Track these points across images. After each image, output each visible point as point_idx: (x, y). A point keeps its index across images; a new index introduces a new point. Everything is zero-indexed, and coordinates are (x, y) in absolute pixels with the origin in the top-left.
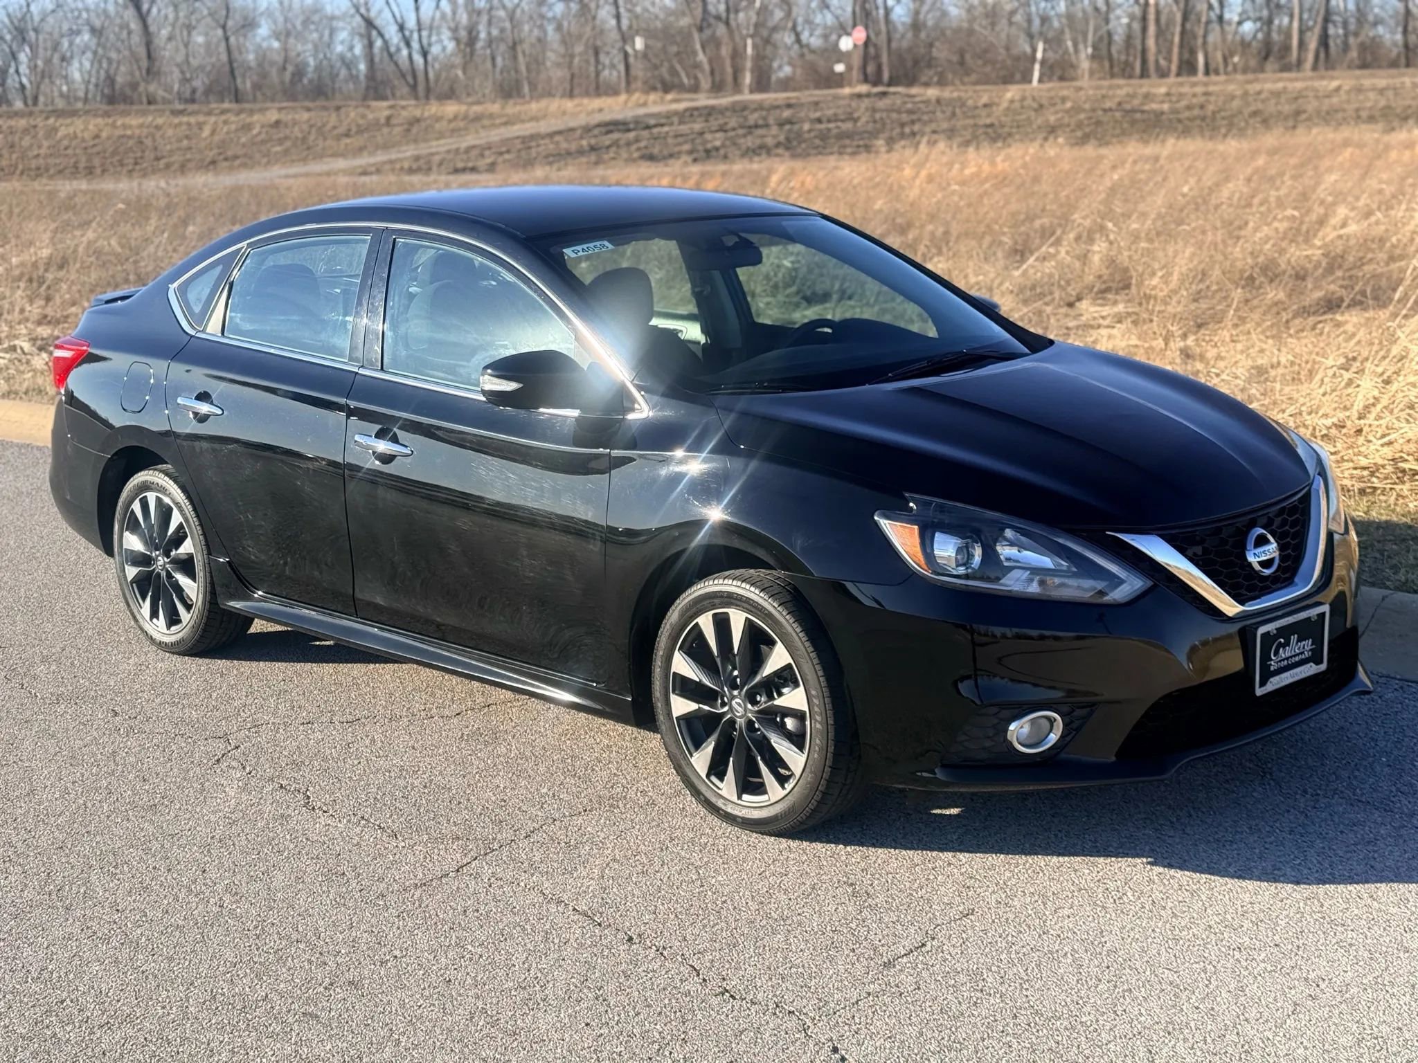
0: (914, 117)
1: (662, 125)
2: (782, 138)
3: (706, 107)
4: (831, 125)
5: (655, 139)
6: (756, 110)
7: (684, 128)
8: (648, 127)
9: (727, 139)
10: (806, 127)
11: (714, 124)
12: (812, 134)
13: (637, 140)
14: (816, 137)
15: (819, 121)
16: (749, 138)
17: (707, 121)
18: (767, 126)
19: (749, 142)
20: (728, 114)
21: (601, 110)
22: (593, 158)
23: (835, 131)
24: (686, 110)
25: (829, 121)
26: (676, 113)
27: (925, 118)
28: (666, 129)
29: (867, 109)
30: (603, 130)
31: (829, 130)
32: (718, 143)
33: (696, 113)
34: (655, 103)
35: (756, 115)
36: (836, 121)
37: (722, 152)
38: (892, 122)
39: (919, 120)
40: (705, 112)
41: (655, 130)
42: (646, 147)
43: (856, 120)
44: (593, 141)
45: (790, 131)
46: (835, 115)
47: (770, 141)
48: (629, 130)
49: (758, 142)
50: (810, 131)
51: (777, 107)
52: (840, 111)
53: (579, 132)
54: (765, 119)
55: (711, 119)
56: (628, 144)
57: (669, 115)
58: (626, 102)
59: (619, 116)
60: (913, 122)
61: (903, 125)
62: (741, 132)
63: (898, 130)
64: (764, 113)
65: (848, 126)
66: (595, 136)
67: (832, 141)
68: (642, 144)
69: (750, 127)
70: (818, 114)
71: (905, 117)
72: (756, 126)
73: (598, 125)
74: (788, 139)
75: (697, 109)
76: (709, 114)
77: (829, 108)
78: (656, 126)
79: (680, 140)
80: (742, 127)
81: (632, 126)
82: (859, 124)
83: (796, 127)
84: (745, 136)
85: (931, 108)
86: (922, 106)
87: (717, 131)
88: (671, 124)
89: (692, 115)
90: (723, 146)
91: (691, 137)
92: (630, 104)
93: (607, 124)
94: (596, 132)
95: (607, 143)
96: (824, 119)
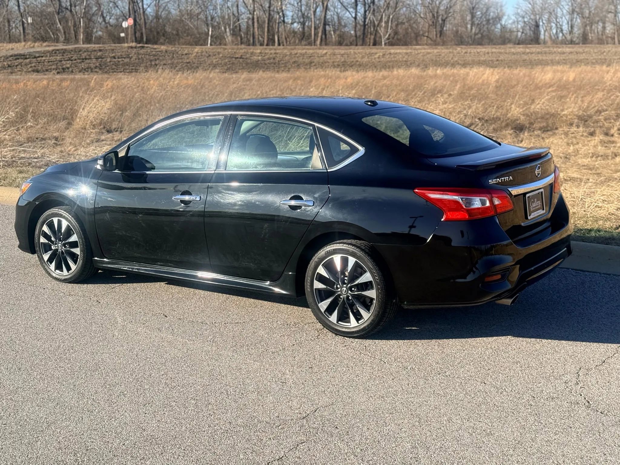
0: (156, 58)
1: (42, 57)
2: (98, 64)
3: (62, 49)
4: (119, 60)
5: (39, 63)
6: (85, 51)
7: (53, 58)
8: (35, 57)
9: (72, 64)
10: (109, 60)
11: (66, 57)
12: (111, 63)
13: (30, 63)
14: (113, 65)
15: (114, 57)
16: (83, 64)
17: (63, 56)
18: (91, 59)
19: (83, 65)
20: (72, 53)
21: (12, 49)
22: (9, 70)
23: (121, 62)
24: (53, 50)
25: (119, 58)
26: (48, 52)
27: (161, 58)
28: (44, 58)
29: (135, 54)
30: (15, 58)
31: (119, 61)
32: (68, 66)
33: (57, 52)
34: (38, 46)
35: (85, 54)
36: (121, 58)
37: (70, 69)
38: (147, 59)
39: (158, 59)
40: (62, 51)
41: (38, 59)
42: (35, 66)
43: (131, 58)
44: (9, 63)
45: (101, 61)
46: (121, 55)
47: (92, 66)
48: (26, 58)
49: (87, 66)
50: (110, 62)
51: (95, 51)
52: (123, 54)
53: (3, 58)
54: (89, 55)
55: (65, 55)
56: (26, 65)
57: (45, 52)
58: (24, 46)
59: (22, 52)
60: (156, 60)
61: (151, 61)
62: (79, 61)
63: (149, 63)
64: (89, 53)
65: (127, 60)
66: (10, 61)
67: (121, 66)
68: (33, 65)
69: (83, 59)
70: (113, 55)
71: (152, 58)
72: (86, 59)
73: (11, 56)
74: (100, 65)
75: (58, 50)
76: (64, 53)
77: (118, 52)
78: (39, 57)
79: (51, 63)
80: (79, 59)
81: (28, 57)
82: (132, 60)
83: (104, 60)
84: (80, 63)
85: (163, 54)
86: (159, 53)
87: (68, 60)
88: (46, 56)
89: (55, 53)
90: (71, 66)
91: (56, 62)
92: (26, 47)
93: (15, 55)
94: (11, 59)
95: (16, 64)
96: (116, 57)
